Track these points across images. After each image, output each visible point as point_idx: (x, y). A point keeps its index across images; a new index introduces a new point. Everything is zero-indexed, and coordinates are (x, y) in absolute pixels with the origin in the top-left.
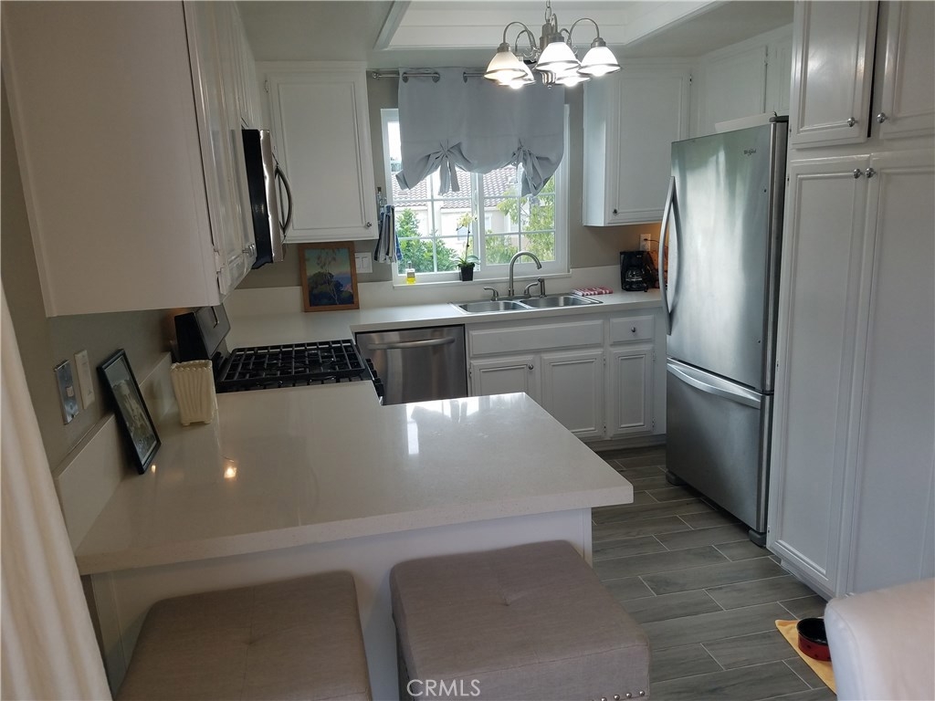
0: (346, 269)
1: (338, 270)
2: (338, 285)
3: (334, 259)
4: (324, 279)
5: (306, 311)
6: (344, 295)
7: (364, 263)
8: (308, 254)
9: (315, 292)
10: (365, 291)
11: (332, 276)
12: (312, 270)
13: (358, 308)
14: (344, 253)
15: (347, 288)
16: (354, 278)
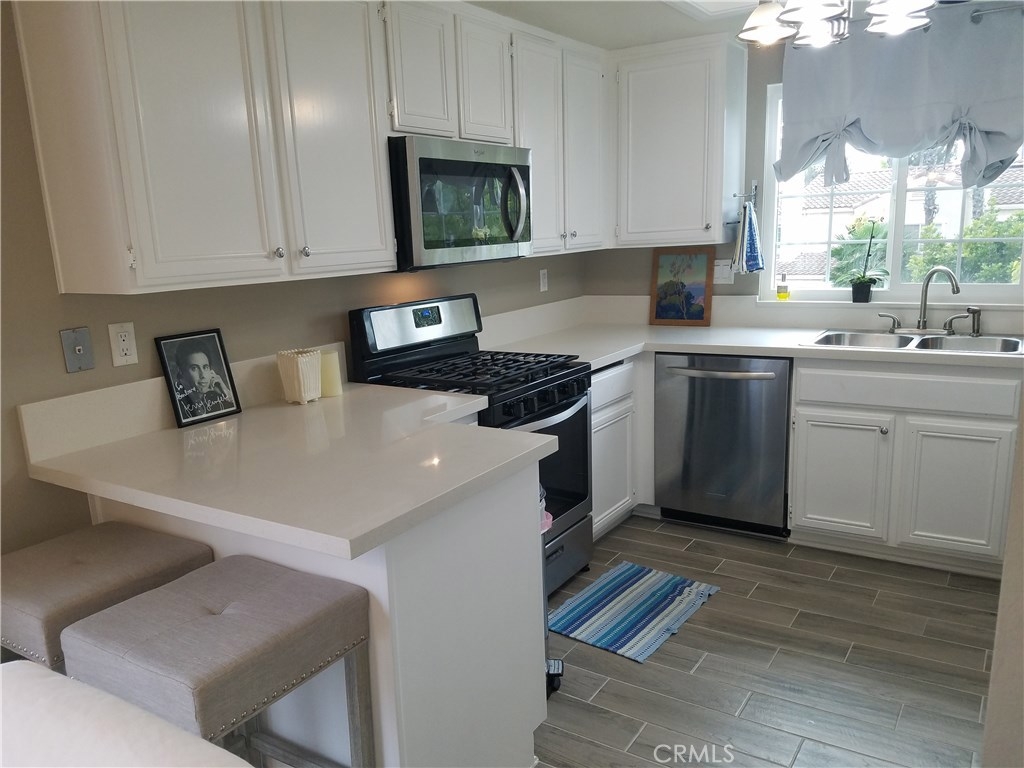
0: (701, 278)
1: (692, 279)
2: (689, 297)
3: (689, 266)
4: (676, 288)
5: (651, 324)
6: (694, 309)
7: (723, 273)
8: (663, 259)
9: (664, 303)
10: (719, 305)
11: (683, 286)
12: (664, 278)
13: (707, 324)
14: (703, 259)
15: (699, 301)
16: (710, 290)
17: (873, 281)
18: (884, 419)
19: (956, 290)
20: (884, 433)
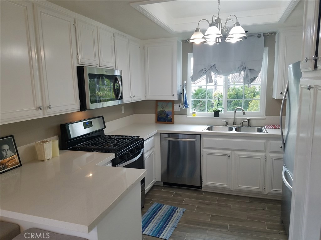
0: (170, 109)
1: (168, 110)
2: (167, 115)
3: (167, 106)
4: (163, 112)
5: (156, 123)
6: (169, 119)
7: (177, 108)
8: (159, 104)
9: (160, 116)
10: (176, 118)
11: (165, 112)
12: (159, 109)
13: (173, 123)
14: (171, 104)
15: (170, 116)
16: (173, 113)
17: (220, 111)
18: (228, 152)
19: (244, 114)
20: (229, 156)
